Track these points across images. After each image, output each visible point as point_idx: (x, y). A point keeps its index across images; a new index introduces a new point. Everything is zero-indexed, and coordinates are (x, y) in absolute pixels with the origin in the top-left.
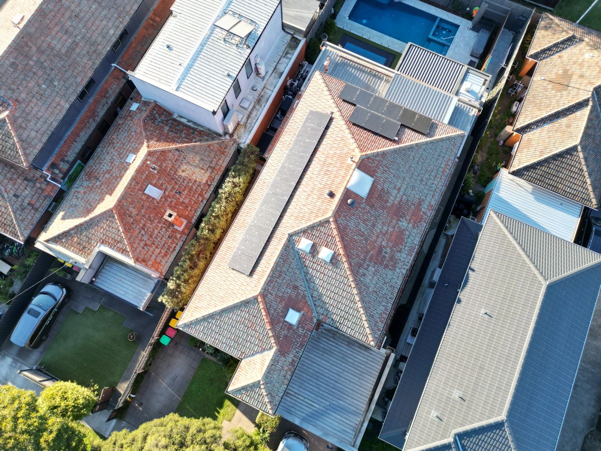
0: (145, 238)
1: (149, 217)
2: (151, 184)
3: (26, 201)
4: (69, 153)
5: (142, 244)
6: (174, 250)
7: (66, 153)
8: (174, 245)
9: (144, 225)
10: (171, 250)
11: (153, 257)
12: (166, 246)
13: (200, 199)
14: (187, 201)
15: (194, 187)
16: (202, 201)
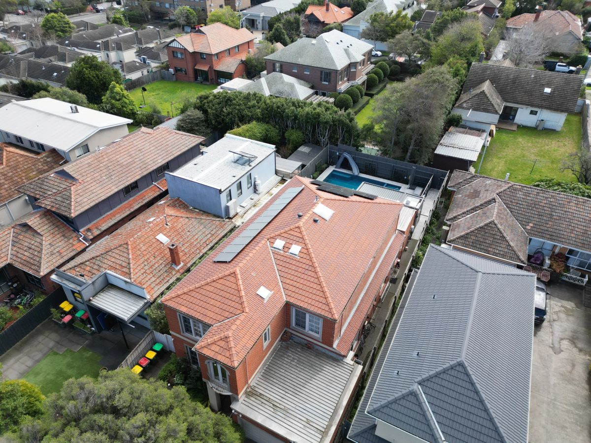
0: (146, 268)
1: (154, 254)
2: (163, 233)
3: (57, 250)
4: (104, 225)
5: (143, 271)
6: (167, 282)
7: (102, 224)
8: (168, 278)
9: (148, 259)
10: (165, 281)
11: (149, 283)
12: (162, 278)
13: (198, 251)
14: (186, 251)
15: (195, 243)
16: (199, 253)
